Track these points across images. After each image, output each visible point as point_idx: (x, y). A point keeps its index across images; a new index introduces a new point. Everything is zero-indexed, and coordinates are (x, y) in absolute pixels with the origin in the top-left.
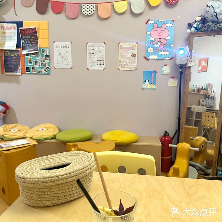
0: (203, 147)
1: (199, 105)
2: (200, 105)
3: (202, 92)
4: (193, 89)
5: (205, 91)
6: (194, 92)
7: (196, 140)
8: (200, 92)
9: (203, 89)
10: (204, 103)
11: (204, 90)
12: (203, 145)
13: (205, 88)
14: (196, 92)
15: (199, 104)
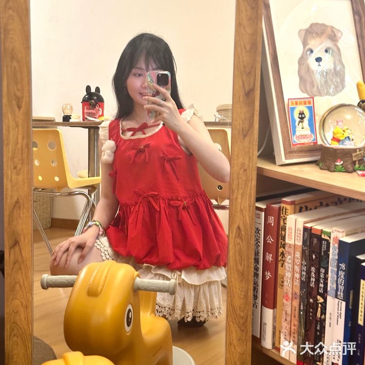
0: (129, 322)
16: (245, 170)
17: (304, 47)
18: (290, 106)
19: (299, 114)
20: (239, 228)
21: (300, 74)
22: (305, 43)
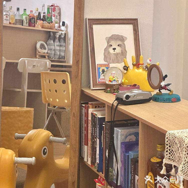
0: (45, 153)
1: (36, 57)
2: (38, 56)
3: (39, 25)
4: (17, 18)
5: (46, 24)
6: (21, 26)
7: (30, 140)
8: (34, 26)
9: (40, 19)
10: (46, 51)
11: (43, 20)
12: (45, 149)
13: (44, 16)
14: (26, 26)
15: (34, 53)
16: (76, 91)
17: (108, 44)
18: (98, 67)
19: (102, 70)
20: (74, 113)
21: (105, 55)
22: (108, 43)
